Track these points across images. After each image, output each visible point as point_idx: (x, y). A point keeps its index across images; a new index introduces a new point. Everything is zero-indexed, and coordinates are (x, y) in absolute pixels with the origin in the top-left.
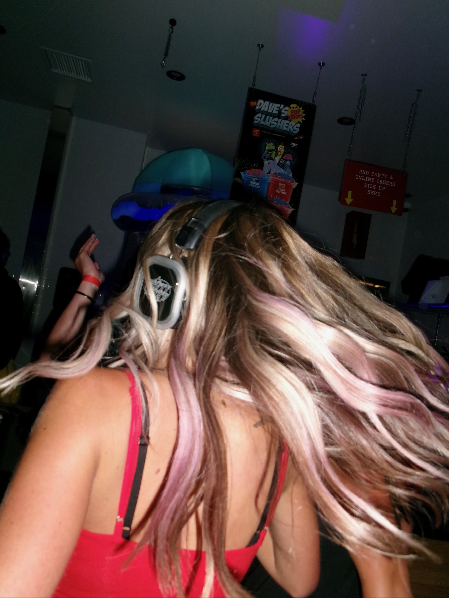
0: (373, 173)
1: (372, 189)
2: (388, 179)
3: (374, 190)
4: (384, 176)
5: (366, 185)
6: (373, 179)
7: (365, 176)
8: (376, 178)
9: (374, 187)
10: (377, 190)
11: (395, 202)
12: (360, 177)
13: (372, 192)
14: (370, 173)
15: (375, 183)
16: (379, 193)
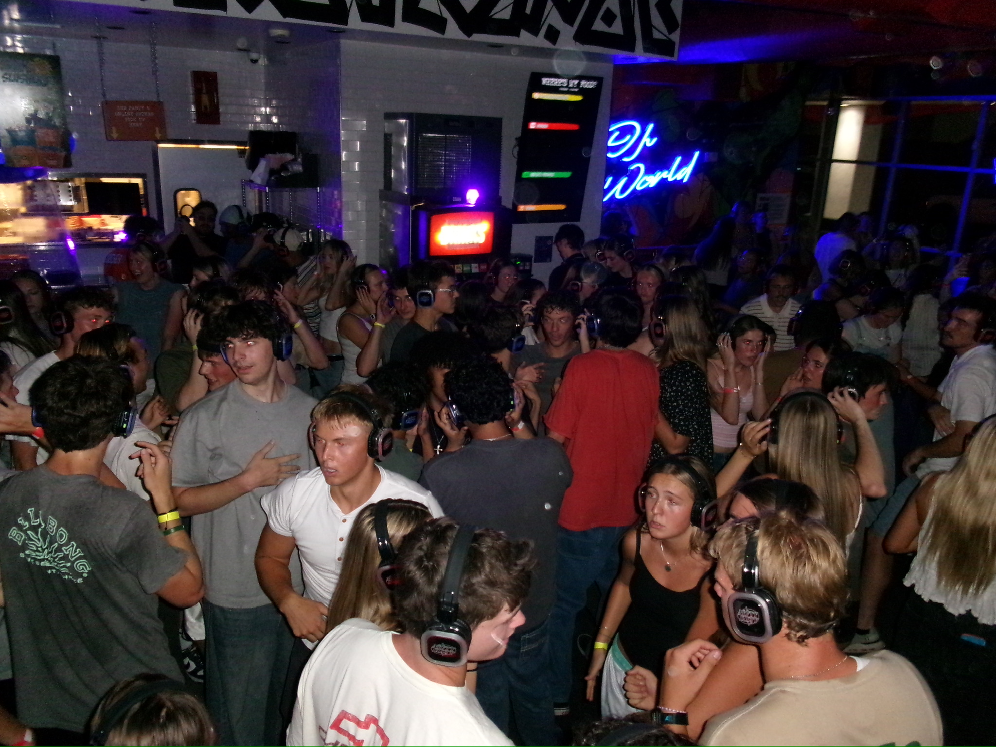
0: (130, 107)
1: (133, 122)
2: (145, 110)
3: (135, 122)
4: (141, 108)
5: (126, 119)
6: (132, 113)
7: (123, 112)
8: (135, 112)
9: (134, 120)
10: (138, 121)
11: (157, 129)
12: (119, 114)
13: (134, 124)
14: (128, 108)
15: (134, 115)
16: (141, 124)
